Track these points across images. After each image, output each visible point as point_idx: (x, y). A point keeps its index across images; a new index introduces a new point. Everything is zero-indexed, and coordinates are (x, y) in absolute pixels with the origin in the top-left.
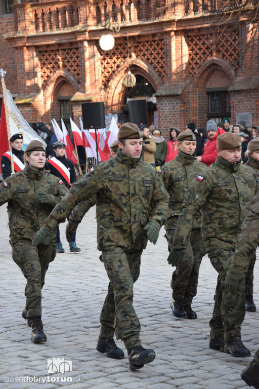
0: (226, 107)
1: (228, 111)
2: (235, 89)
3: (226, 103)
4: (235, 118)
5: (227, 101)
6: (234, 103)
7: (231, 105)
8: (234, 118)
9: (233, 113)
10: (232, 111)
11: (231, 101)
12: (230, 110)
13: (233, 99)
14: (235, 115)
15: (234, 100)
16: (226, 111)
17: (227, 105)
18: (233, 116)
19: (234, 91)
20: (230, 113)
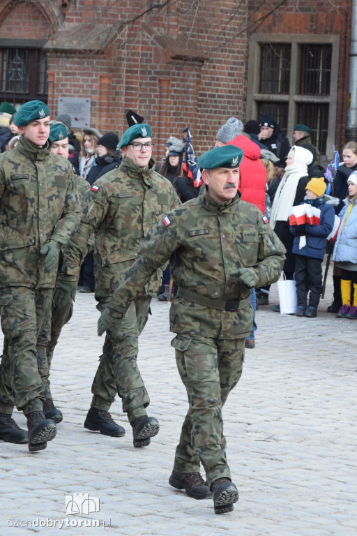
0: (38, 83)
1: (41, 92)
2: (60, 47)
3: (38, 74)
4: (57, 108)
5: (43, 70)
6: (56, 76)
7: (50, 79)
8: (53, 108)
9: (53, 97)
10: (50, 93)
11: (48, 72)
12: (46, 89)
13: (54, 67)
14: (57, 102)
15: (56, 70)
16: (38, 91)
17: (42, 80)
18: (53, 102)
19: (56, 51)
20: (47, 96)
